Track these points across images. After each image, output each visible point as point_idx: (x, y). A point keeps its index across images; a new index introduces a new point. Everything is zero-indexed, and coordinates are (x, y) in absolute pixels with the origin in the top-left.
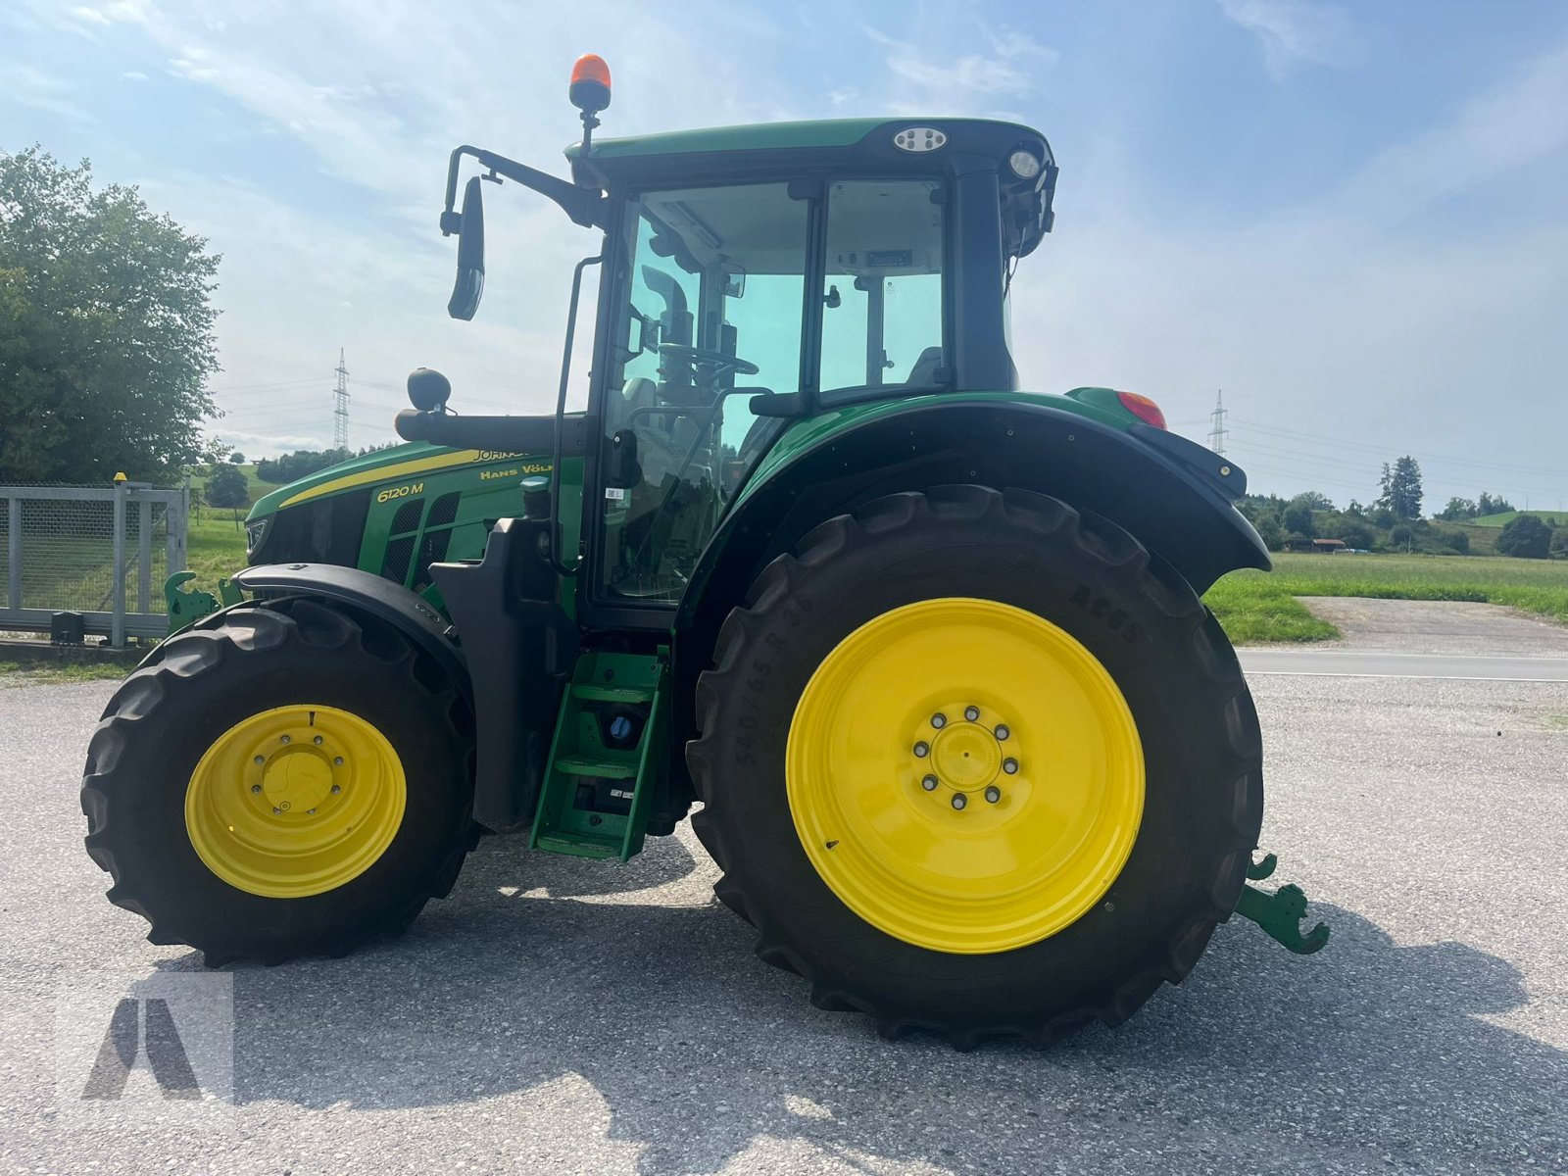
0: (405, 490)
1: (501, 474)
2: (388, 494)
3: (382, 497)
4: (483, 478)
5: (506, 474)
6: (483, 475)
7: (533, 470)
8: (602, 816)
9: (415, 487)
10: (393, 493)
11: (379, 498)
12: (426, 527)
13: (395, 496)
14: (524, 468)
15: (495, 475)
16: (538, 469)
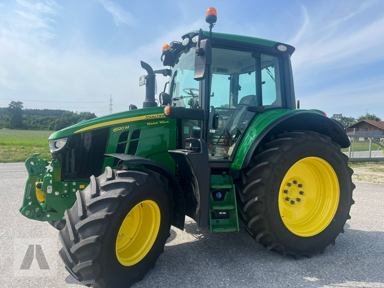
0: (123, 128)
1: (153, 123)
2: (117, 129)
3: (115, 130)
4: (148, 125)
5: (155, 123)
6: (148, 124)
7: (162, 122)
8: (219, 220)
9: (126, 127)
10: (119, 129)
11: (114, 130)
12: (131, 139)
13: (119, 130)
14: (160, 122)
15: (152, 124)
16: (164, 122)
